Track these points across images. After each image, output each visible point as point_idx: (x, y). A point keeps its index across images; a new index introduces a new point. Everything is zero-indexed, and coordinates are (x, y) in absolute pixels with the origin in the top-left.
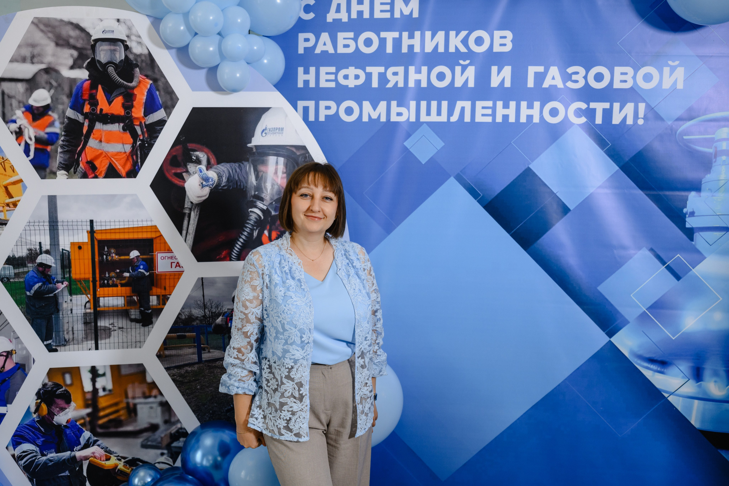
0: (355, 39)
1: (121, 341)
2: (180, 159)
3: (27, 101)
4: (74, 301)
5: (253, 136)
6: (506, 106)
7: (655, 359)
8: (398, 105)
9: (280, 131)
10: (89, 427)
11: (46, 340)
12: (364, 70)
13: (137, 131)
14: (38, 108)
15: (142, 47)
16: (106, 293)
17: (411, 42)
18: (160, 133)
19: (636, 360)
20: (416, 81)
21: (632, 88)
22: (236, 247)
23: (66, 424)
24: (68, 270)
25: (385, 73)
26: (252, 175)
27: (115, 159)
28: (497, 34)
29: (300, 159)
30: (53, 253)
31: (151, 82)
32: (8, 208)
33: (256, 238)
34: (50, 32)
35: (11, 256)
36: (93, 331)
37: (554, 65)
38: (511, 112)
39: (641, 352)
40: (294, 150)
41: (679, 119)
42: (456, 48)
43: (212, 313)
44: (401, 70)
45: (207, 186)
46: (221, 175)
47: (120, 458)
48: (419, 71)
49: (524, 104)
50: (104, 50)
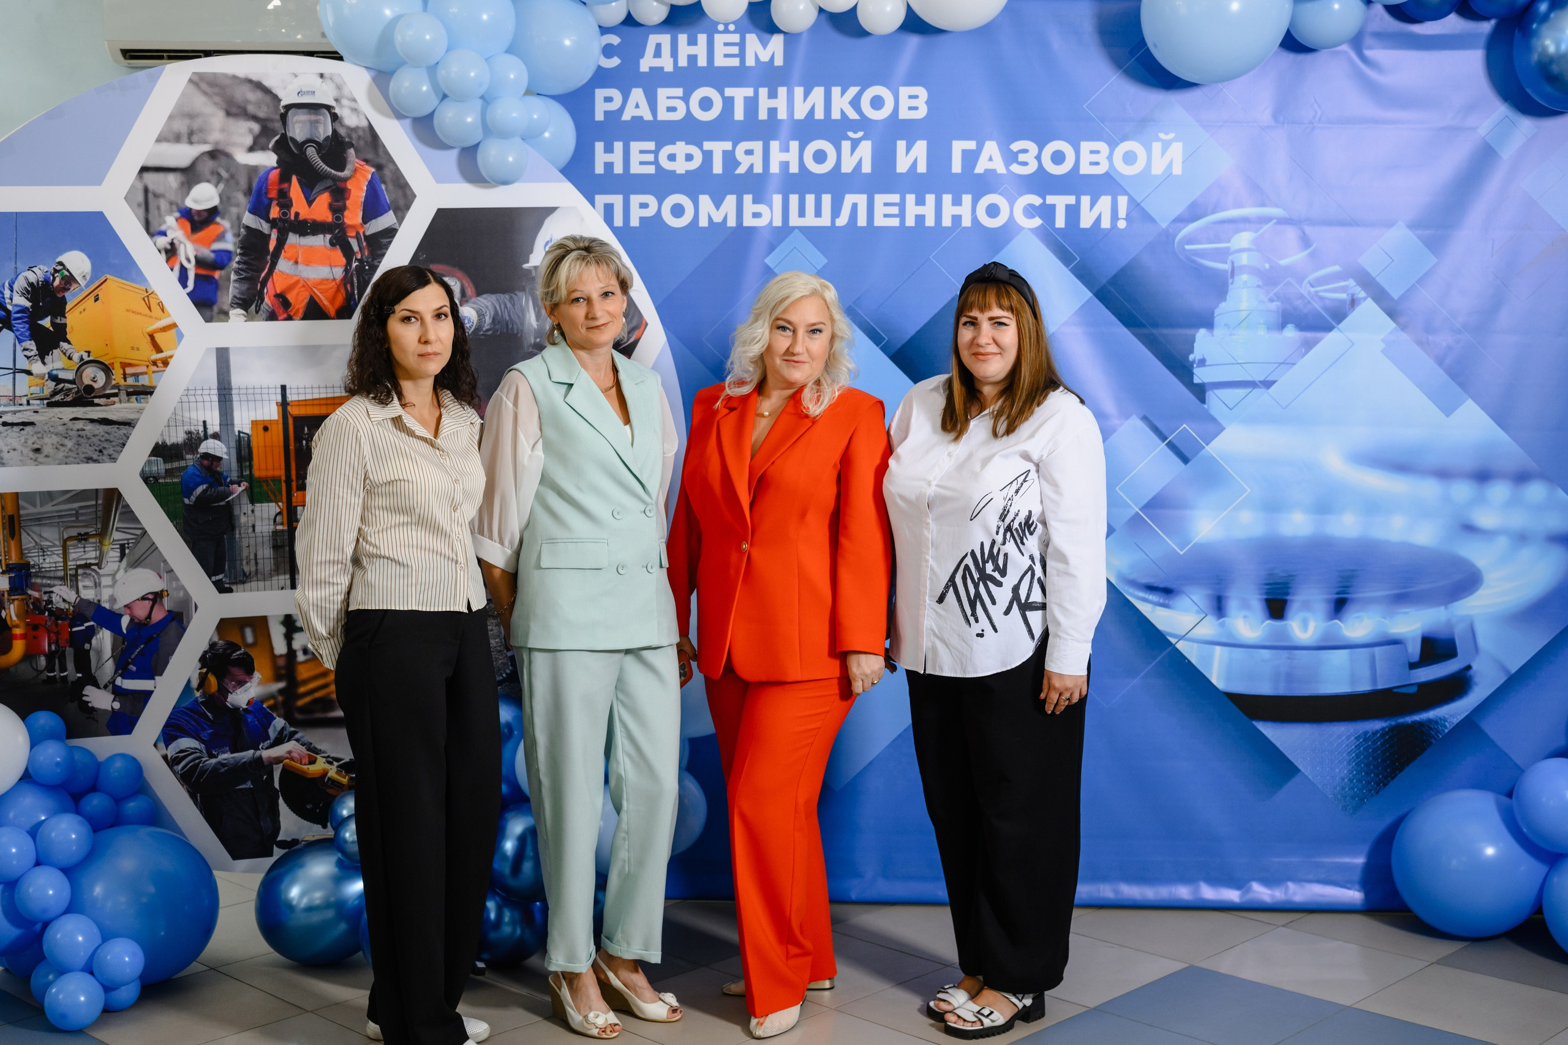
0: (686, 99)
3: (183, 201)
4: (258, 513)
5: (531, 252)
6: (920, 202)
7: (1156, 585)
8: (755, 201)
11: (215, 574)
12: (700, 147)
13: (353, 245)
14: (199, 212)
15: (358, 116)
17: (773, 103)
18: (387, 249)
19: (1126, 588)
20: (781, 163)
21: (1107, 174)
23: (246, 707)
24: (248, 464)
25: (733, 151)
26: (531, 313)
27: (318, 289)
28: (904, 91)
31: (373, 170)
32: (155, 368)
34: (216, 94)
35: (160, 443)
36: (287, 560)
37: (991, 139)
38: (928, 210)
39: (1133, 576)
41: (1182, 220)
42: (842, 112)
44: (757, 146)
46: (482, 313)
48: (785, 149)
49: (947, 199)
50: (300, 122)
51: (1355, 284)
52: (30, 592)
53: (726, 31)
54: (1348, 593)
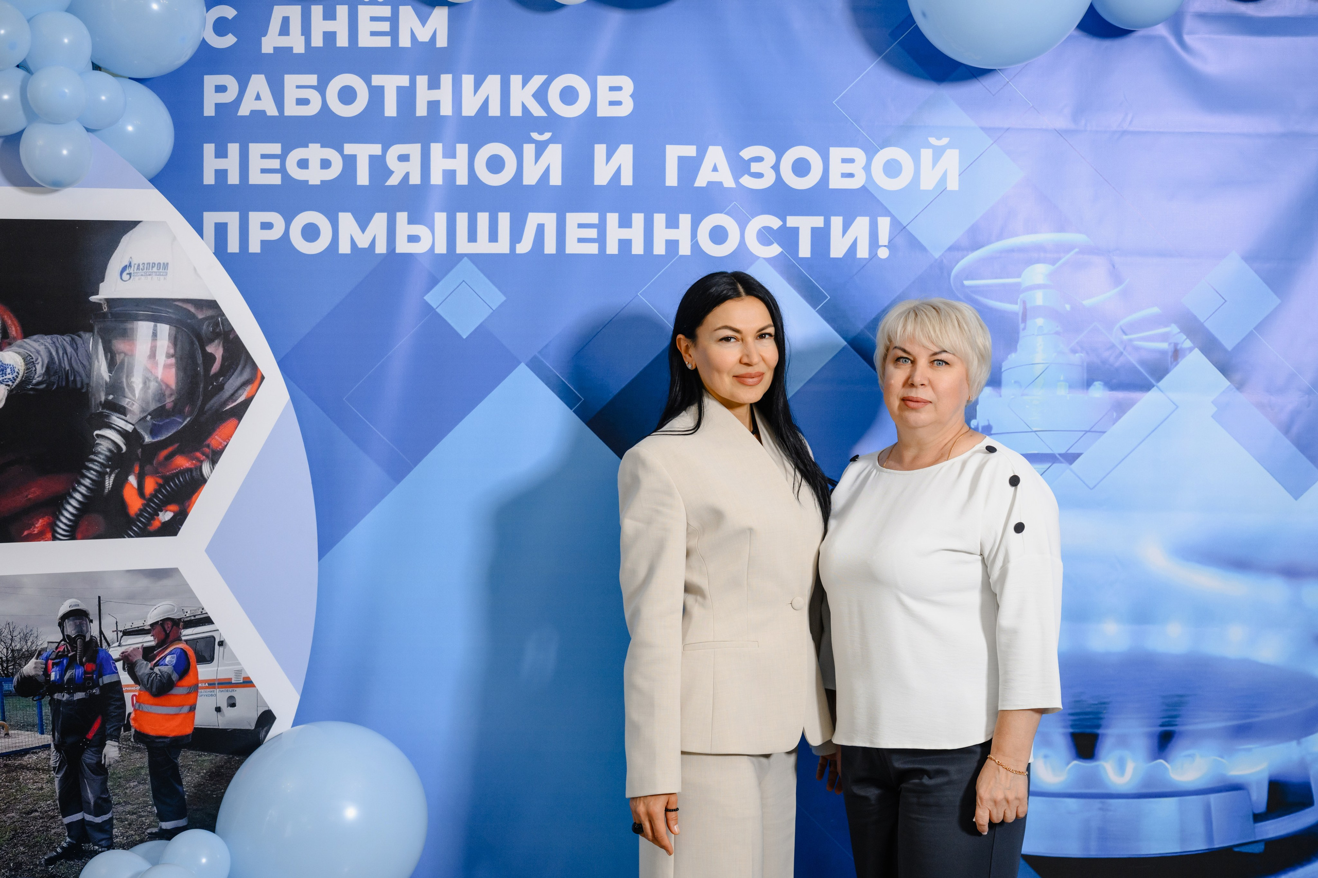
0: (321, 88)
5: (103, 281)
6: (625, 223)
8: (411, 221)
9: (161, 270)
12: (340, 150)
17: (434, 95)
20: (444, 171)
21: (863, 186)
22: (67, 510)
25: (383, 156)
26: (100, 360)
28: (604, 82)
29: (205, 327)
33: (109, 491)
37: (715, 144)
38: (635, 233)
40: (192, 309)
41: (957, 249)
42: (524, 106)
43: (13, 651)
44: (414, 150)
45: (1, 382)
46: (33, 360)
48: (450, 154)
49: (660, 219)
51: (1179, 330)
53: (374, 2)
54: (1176, 725)
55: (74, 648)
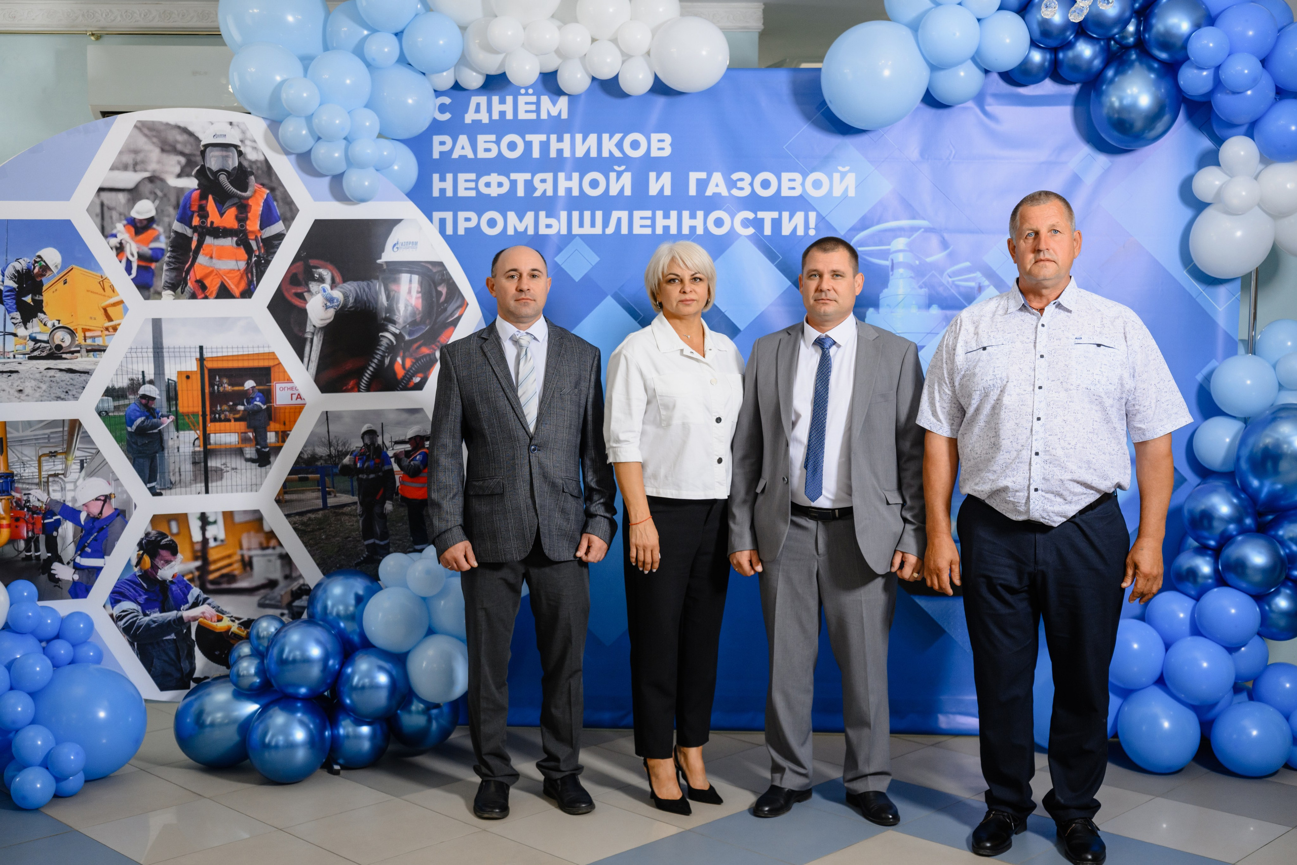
0: (498, 142)
1: (234, 483)
2: (301, 277)
3: (129, 213)
4: (181, 438)
5: (383, 251)
6: (666, 216)
8: (547, 216)
9: (414, 246)
10: (198, 583)
11: (150, 482)
12: (508, 177)
13: (253, 246)
14: (141, 221)
15: (257, 153)
16: (218, 428)
17: (560, 146)
18: (278, 248)
20: (566, 188)
21: (801, 196)
22: (365, 376)
23: (171, 579)
24: (174, 402)
25: (531, 181)
26: (382, 294)
27: (227, 277)
28: (655, 137)
29: (436, 277)
30: (157, 383)
31: (268, 191)
32: (107, 333)
33: (387, 366)
34: (154, 137)
35: (111, 387)
36: (203, 472)
37: (717, 171)
38: (672, 222)
40: (430, 267)
41: (853, 229)
42: (610, 151)
43: (338, 451)
44: (549, 176)
45: (332, 307)
46: (348, 295)
47: (233, 619)
48: (569, 178)
49: (686, 214)
50: (215, 156)
51: (981, 275)
52: (13, 493)
53: (527, 94)
55: (369, 450)
